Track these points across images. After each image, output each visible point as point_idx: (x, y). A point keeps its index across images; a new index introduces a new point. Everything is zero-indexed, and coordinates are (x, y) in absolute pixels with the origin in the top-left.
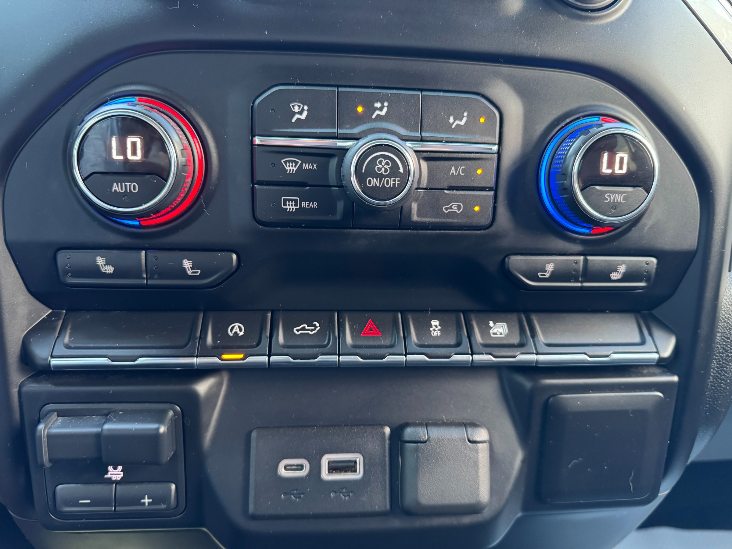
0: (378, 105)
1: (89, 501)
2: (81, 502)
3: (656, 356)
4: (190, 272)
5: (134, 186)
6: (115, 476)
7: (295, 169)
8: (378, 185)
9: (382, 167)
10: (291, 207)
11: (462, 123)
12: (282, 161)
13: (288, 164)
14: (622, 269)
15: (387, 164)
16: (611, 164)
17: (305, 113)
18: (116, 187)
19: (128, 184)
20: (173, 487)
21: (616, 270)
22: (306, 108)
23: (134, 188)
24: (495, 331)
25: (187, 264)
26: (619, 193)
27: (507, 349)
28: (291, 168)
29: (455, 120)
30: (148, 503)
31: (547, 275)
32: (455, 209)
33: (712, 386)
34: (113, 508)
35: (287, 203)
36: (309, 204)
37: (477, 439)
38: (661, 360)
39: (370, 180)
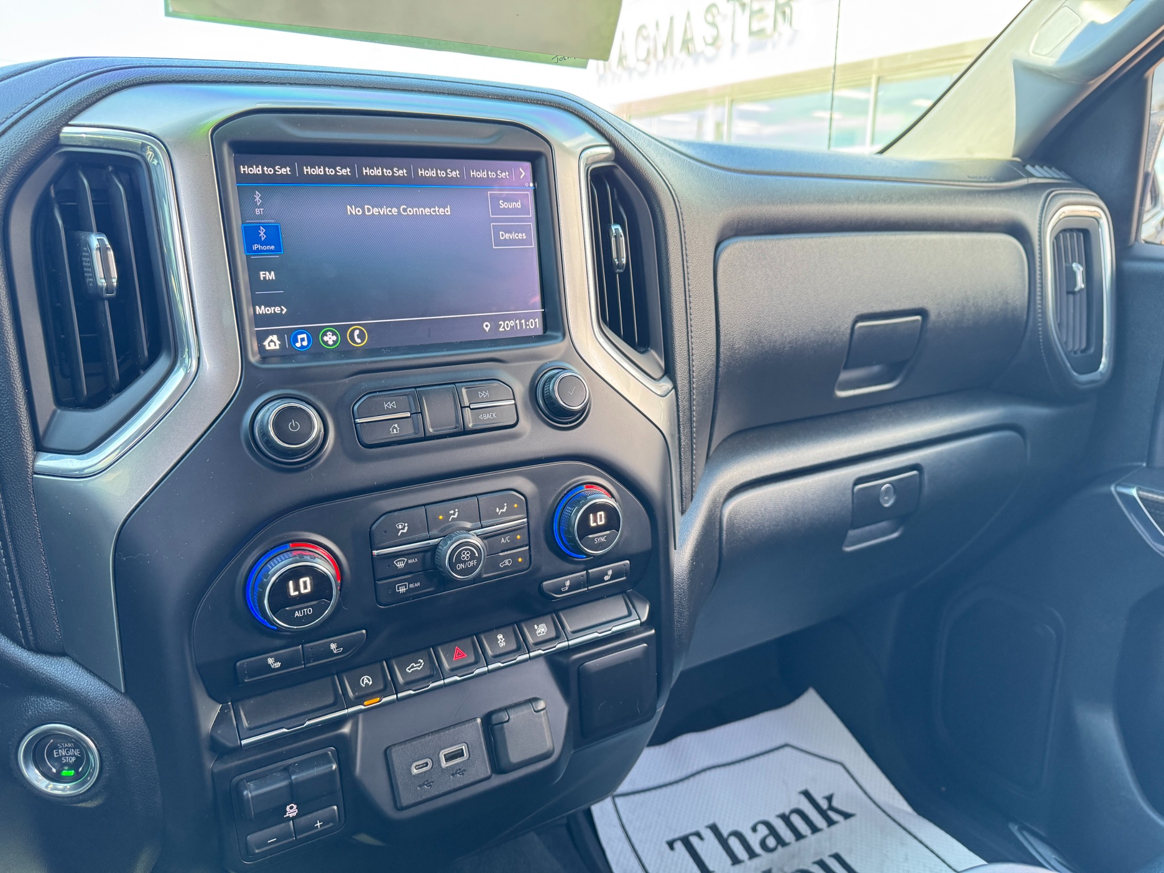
0: (452, 512)
1: (275, 839)
2: (269, 842)
3: (638, 622)
4: (335, 652)
5: (310, 610)
6: (292, 814)
7: (403, 565)
8: (464, 567)
9: (465, 556)
10: (402, 590)
11: (504, 510)
12: (394, 562)
13: (398, 563)
14: (610, 572)
15: (468, 553)
16: (595, 521)
17: (406, 528)
18: (297, 614)
19: (305, 610)
20: (335, 807)
21: (607, 574)
22: (406, 524)
23: (310, 612)
24: (539, 631)
25: (333, 646)
26: (602, 536)
27: (549, 643)
28: (400, 565)
29: (500, 509)
30: (320, 825)
31: (567, 588)
32: (507, 564)
33: (677, 628)
34: (295, 838)
35: (400, 588)
36: (414, 585)
37: (540, 708)
38: (642, 624)
39: (459, 566)
